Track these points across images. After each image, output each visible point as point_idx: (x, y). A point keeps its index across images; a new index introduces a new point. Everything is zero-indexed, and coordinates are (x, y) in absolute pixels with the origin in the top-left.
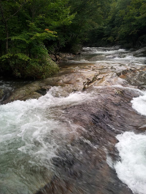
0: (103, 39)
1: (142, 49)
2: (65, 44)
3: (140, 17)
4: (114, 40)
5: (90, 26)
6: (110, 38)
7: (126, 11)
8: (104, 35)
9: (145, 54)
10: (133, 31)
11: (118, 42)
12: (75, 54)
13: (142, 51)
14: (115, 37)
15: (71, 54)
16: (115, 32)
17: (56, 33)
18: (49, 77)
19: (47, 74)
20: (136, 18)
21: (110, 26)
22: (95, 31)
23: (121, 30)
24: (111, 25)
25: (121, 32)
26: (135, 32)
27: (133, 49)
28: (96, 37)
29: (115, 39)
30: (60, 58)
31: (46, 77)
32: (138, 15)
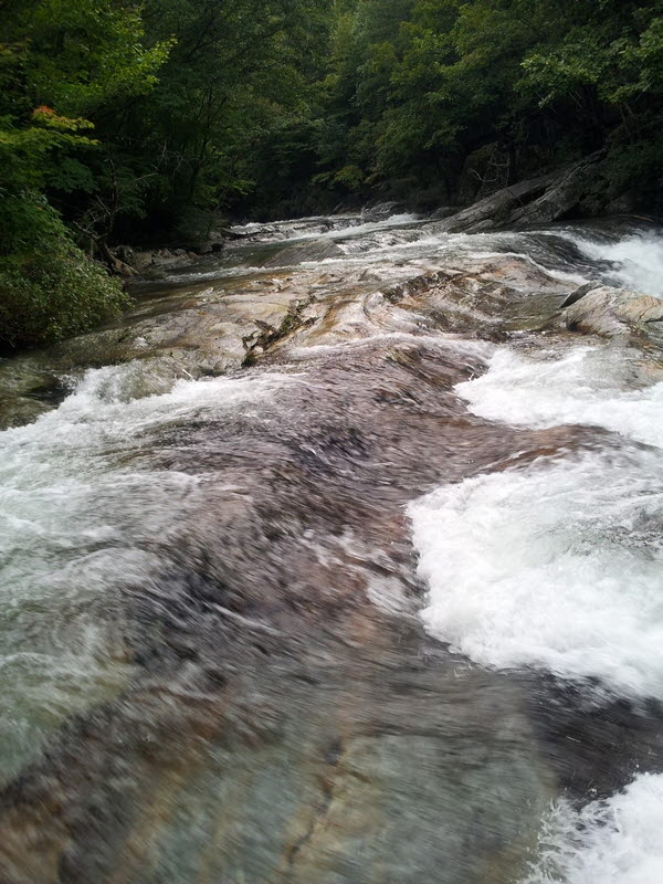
0: (314, 180)
1: (485, 201)
2: (142, 207)
3: (460, 66)
4: (364, 179)
5: (250, 122)
6: (345, 174)
7: (396, 46)
8: (319, 163)
9: (499, 221)
10: (440, 132)
11: (382, 185)
12: (197, 251)
13: (484, 209)
14: (364, 164)
15: (179, 251)
16: (363, 143)
17: (91, 125)
18: (82, 330)
19: (70, 318)
20: (444, 70)
21: (340, 120)
22: (277, 149)
23: (389, 130)
24: (342, 115)
25: (389, 138)
26: (448, 133)
27: (447, 208)
28: (281, 173)
29: (369, 173)
30: (129, 269)
31: (69, 334)
32: (451, 59)
